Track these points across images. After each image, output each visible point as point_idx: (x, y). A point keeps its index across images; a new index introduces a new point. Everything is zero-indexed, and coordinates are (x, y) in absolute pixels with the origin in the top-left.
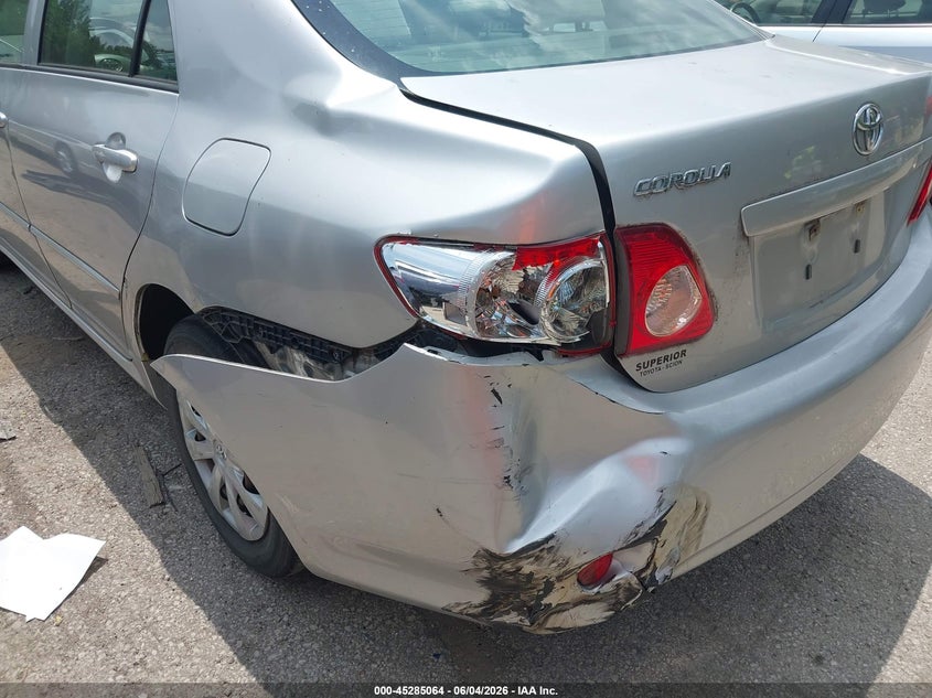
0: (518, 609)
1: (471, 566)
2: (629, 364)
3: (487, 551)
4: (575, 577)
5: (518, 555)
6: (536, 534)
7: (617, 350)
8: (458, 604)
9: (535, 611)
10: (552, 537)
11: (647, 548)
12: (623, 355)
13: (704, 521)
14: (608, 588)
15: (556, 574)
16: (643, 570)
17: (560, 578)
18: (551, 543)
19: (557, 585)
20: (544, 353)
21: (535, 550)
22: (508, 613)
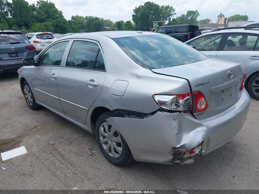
0: (178, 159)
1: (170, 151)
2: (195, 114)
3: (174, 147)
4: (189, 152)
5: (179, 148)
6: (182, 144)
7: (193, 112)
8: (167, 160)
9: (182, 159)
10: (185, 144)
11: (201, 146)
12: (194, 113)
13: (210, 142)
14: (194, 155)
15: (185, 151)
16: (200, 151)
17: (186, 152)
18: (185, 145)
19: (186, 153)
20: (181, 112)
21: (182, 147)
22: (177, 160)
